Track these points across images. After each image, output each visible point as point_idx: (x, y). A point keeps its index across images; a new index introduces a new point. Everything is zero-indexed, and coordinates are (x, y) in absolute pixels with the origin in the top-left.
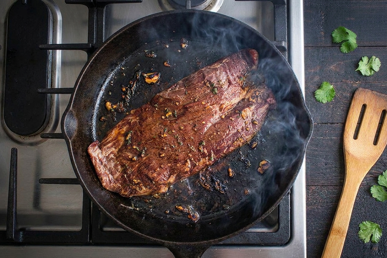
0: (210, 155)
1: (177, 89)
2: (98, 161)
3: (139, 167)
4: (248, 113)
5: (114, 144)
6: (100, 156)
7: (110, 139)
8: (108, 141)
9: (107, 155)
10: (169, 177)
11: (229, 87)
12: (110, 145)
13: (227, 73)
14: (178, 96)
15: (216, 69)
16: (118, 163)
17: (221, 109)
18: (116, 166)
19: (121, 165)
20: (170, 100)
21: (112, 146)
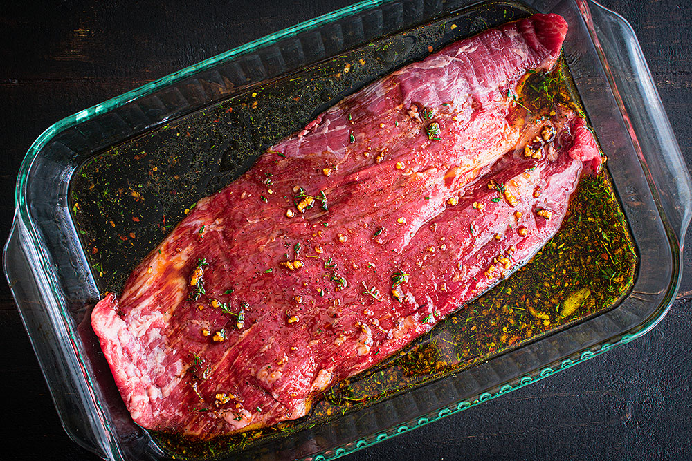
0: (422, 308)
1: (326, 130)
2: (119, 350)
3: (231, 359)
4: (522, 187)
5: (159, 300)
6: (125, 339)
7: (146, 287)
8: (139, 294)
9: (143, 333)
10: (316, 374)
11: (473, 118)
12: (146, 303)
13: (469, 80)
14: (329, 149)
15: (438, 72)
16: (175, 352)
17: (448, 182)
18: (169, 361)
19: (182, 357)
20: (305, 164)
21: (152, 308)
